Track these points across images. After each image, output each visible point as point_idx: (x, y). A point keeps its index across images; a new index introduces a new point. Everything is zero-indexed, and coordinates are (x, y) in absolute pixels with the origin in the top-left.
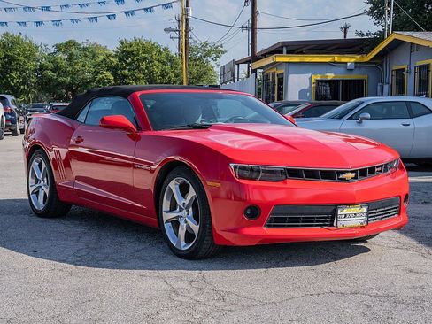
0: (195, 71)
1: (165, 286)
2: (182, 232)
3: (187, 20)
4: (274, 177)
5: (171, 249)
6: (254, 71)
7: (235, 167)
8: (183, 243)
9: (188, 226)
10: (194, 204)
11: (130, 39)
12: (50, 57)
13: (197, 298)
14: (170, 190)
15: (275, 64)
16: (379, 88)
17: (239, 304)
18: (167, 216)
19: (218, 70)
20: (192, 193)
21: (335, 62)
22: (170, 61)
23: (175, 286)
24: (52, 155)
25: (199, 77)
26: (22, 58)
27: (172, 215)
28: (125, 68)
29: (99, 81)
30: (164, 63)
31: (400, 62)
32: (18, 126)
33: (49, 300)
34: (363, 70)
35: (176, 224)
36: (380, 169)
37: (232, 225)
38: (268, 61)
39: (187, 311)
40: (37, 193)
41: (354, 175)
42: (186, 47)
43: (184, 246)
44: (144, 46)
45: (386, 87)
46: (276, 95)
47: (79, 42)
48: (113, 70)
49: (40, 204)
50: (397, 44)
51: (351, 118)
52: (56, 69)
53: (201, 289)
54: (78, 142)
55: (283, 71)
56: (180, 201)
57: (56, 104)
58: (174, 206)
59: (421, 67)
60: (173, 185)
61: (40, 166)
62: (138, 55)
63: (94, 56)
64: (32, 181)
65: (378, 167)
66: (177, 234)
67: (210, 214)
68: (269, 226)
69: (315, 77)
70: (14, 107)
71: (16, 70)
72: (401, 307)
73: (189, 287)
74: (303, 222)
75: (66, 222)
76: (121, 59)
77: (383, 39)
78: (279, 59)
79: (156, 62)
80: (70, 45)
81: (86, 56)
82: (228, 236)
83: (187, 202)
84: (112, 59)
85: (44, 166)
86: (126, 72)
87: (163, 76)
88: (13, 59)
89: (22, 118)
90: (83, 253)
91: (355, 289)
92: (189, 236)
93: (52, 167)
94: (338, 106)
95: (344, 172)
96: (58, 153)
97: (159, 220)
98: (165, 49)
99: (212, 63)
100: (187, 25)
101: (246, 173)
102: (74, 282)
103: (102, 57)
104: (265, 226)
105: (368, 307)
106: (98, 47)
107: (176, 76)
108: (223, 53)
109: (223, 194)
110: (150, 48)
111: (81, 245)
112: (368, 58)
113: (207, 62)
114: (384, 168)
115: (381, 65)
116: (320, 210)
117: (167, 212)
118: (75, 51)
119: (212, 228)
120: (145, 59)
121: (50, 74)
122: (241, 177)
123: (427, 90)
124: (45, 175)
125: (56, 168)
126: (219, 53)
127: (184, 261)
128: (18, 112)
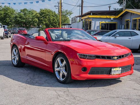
0: (63, 19)
1: (56, 93)
2: (61, 75)
3: (61, 3)
4: (91, 58)
5: (57, 80)
6: (82, 20)
7: (79, 54)
8: (61, 78)
9: (63, 73)
10: (65, 66)
11: (43, 9)
12: (19, 14)
13: (66, 98)
14: (58, 61)
15: (89, 18)
16: (121, 26)
17: (80, 101)
18: (56, 69)
19: (70, 19)
20: (65, 62)
21: (107, 18)
22: (56, 16)
23: (59, 94)
24: (19, 47)
25: (65, 21)
26: (10, 14)
27: (58, 69)
28: (42, 18)
29: (34, 22)
30: (54, 16)
31: (127, 18)
32: (9, 35)
33: (18, 98)
34: (116, 20)
35: (59, 72)
36: (125, 56)
37: (77, 73)
38: (87, 17)
39: (63, 103)
40: (14, 59)
41: (117, 58)
42: (61, 12)
43: (62, 79)
44: (48, 11)
45: (123, 26)
46: (89, 28)
47: (28, 9)
48: (38, 18)
49: (15, 63)
50: (127, 13)
51: (113, 36)
52: (21, 17)
53: (67, 95)
54: (28, 44)
55: (91, 20)
56: (61, 65)
57: (20, 28)
58: (58, 66)
59: (134, 20)
60: (59, 59)
61: (16, 51)
62: (46, 13)
63: (32, 14)
64: (13, 55)
65: (125, 55)
66: (59, 75)
67: (70, 70)
68: (90, 74)
69: (101, 22)
70: (7, 29)
71: (8, 17)
72: (133, 103)
73: (63, 94)
74: (100, 73)
75: (23, 69)
76: (40, 15)
77: (122, 11)
78: (90, 16)
79: (51, 16)
80: (25, 10)
81: (30, 13)
82: (76, 77)
83: (63, 65)
84: (38, 15)
85: (17, 51)
86: (42, 19)
87: (53, 20)
88: (7, 14)
89: (10, 33)
90: (29, 80)
91: (118, 96)
92: (63, 76)
93: (19, 51)
94: (109, 32)
95: (114, 57)
96: (21, 47)
97: (54, 71)
98: (54, 12)
99: (69, 17)
100: (61, 5)
101: (82, 56)
102: (26, 91)
103: (35, 14)
104: (88, 74)
105: (123, 103)
106: (33, 11)
107: (58, 20)
108: (72, 13)
109: (75, 62)
110: (50, 11)
111: (28, 78)
112: (118, 17)
113: (67, 16)
114: (126, 55)
115: (122, 19)
116: (106, 69)
117: (56, 68)
118: (26, 12)
119: (71, 74)
120: (48, 15)
121: (19, 19)
122: (81, 58)
123: (136, 27)
124: (17, 54)
125: (21, 51)
126: (71, 14)
127: (62, 84)
128: (9, 31)
